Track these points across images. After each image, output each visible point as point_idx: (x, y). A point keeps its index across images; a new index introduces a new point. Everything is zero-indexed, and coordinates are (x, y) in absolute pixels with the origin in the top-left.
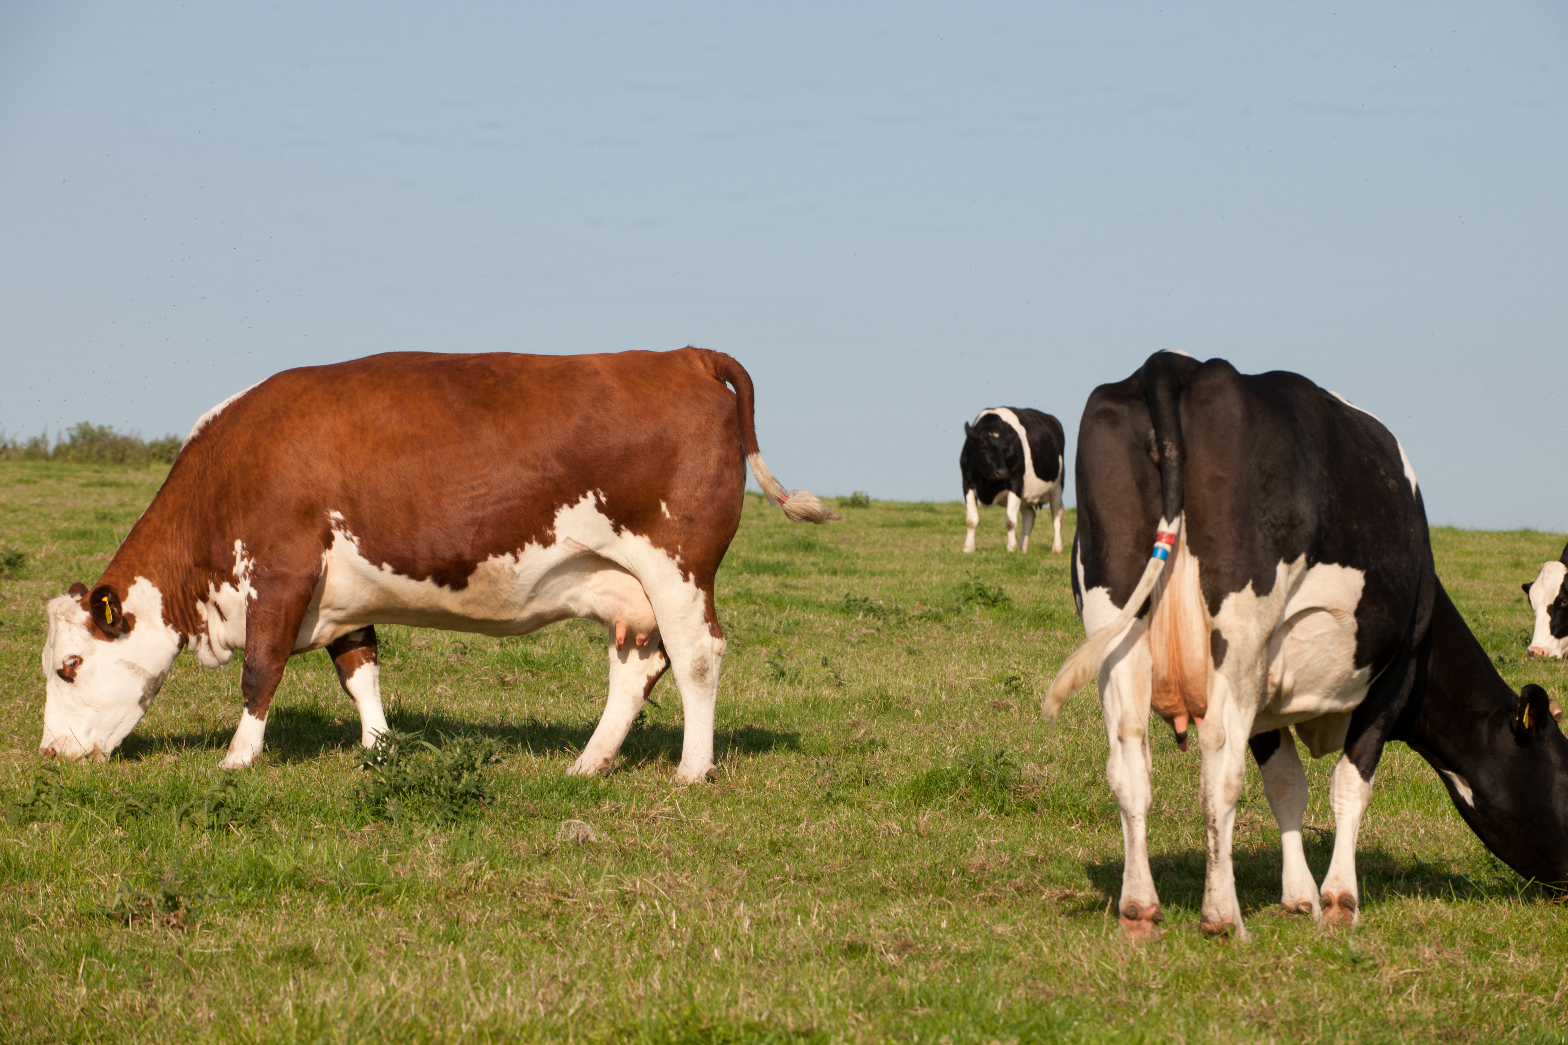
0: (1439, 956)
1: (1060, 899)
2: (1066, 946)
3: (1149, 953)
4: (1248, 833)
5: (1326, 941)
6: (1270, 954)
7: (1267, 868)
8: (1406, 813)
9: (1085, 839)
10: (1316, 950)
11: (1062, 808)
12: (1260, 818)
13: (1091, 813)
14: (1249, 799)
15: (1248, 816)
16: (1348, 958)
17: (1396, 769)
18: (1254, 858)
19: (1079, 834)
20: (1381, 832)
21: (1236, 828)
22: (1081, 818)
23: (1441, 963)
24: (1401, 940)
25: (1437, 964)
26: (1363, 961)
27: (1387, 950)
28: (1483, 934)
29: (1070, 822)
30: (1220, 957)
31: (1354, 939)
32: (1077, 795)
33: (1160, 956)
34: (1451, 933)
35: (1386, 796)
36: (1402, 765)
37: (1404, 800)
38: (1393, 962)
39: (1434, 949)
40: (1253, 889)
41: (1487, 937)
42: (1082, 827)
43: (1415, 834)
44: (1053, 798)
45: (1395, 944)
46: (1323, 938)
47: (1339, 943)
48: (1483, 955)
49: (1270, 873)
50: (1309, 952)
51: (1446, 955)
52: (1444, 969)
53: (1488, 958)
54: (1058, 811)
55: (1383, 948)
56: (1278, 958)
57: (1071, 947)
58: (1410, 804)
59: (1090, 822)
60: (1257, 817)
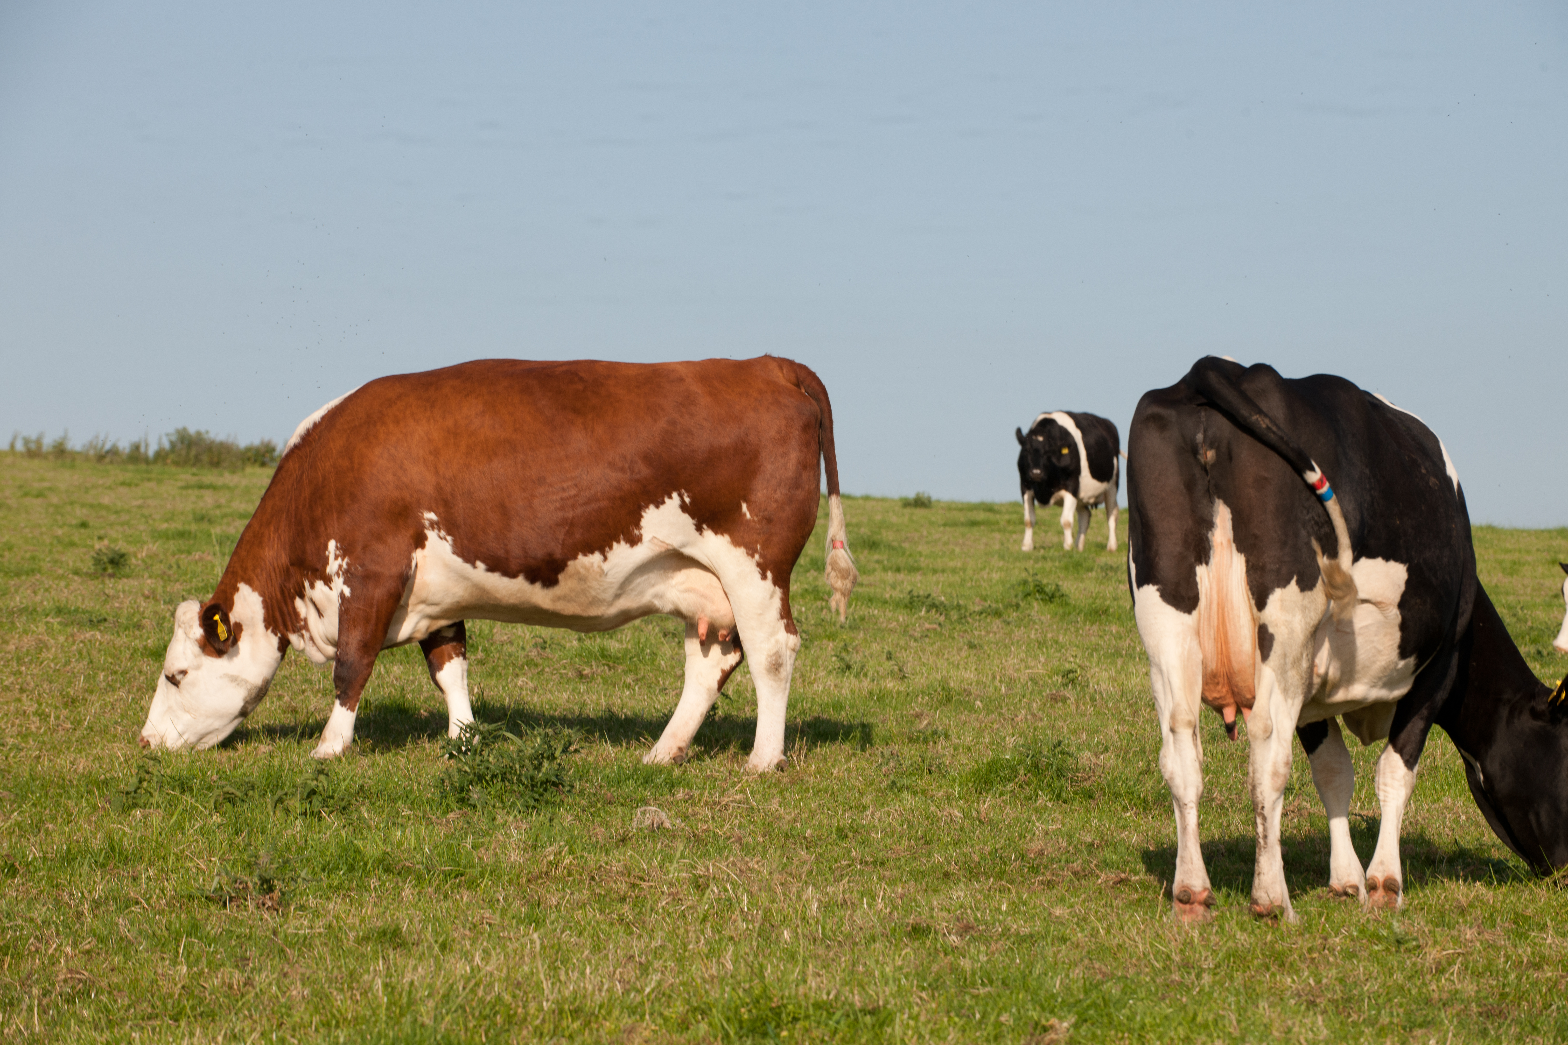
0: (1480, 937)
1: (1115, 883)
2: (1122, 928)
3: (1201, 934)
4: (1296, 820)
5: (1372, 922)
6: (1318, 935)
7: (1315, 853)
8: (1447, 800)
9: (1139, 825)
10: (1362, 931)
11: (1117, 795)
12: (1308, 805)
13: (1145, 801)
14: (1297, 787)
15: (1296, 803)
16: (1392, 939)
17: (1438, 757)
18: (1303, 843)
19: (1133, 821)
20: (1424, 819)
21: (1284, 815)
22: (1135, 805)
23: (1482, 944)
24: (1443, 922)
25: (1478, 944)
26: (1407, 942)
27: (1430, 932)
28: (1523, 915)
29: (1125, 809)
30: (1269, 938)
31: (1398, 921)
32: (1132, 783)
33: (1212, 938)
34: (1492, 915)
35: (1428, 784)
36: (1444, 755)
37: (1446, 787)
38: (1435, 942)
39: (1475, 930)
40: (1301, 873)
41: (1526, 919)
42: (1136, 814)
43: (1456, 820)
44: (1109, 786)
45: (1437, 926)
46: (1368, 921)
47: (1384, 924)
48: (1523, 936)
49: (1317, 858)
50: (1355, 934)
51: (1486, 936)
52: (1485, 949)
53: (1527, 938)
54: (1113, 798)
55: (1426, 930)
56: (1325, 939)
57: (1126, 929)
58: (1452, 792)
59: (1144, 809)
60: (1305, 803)
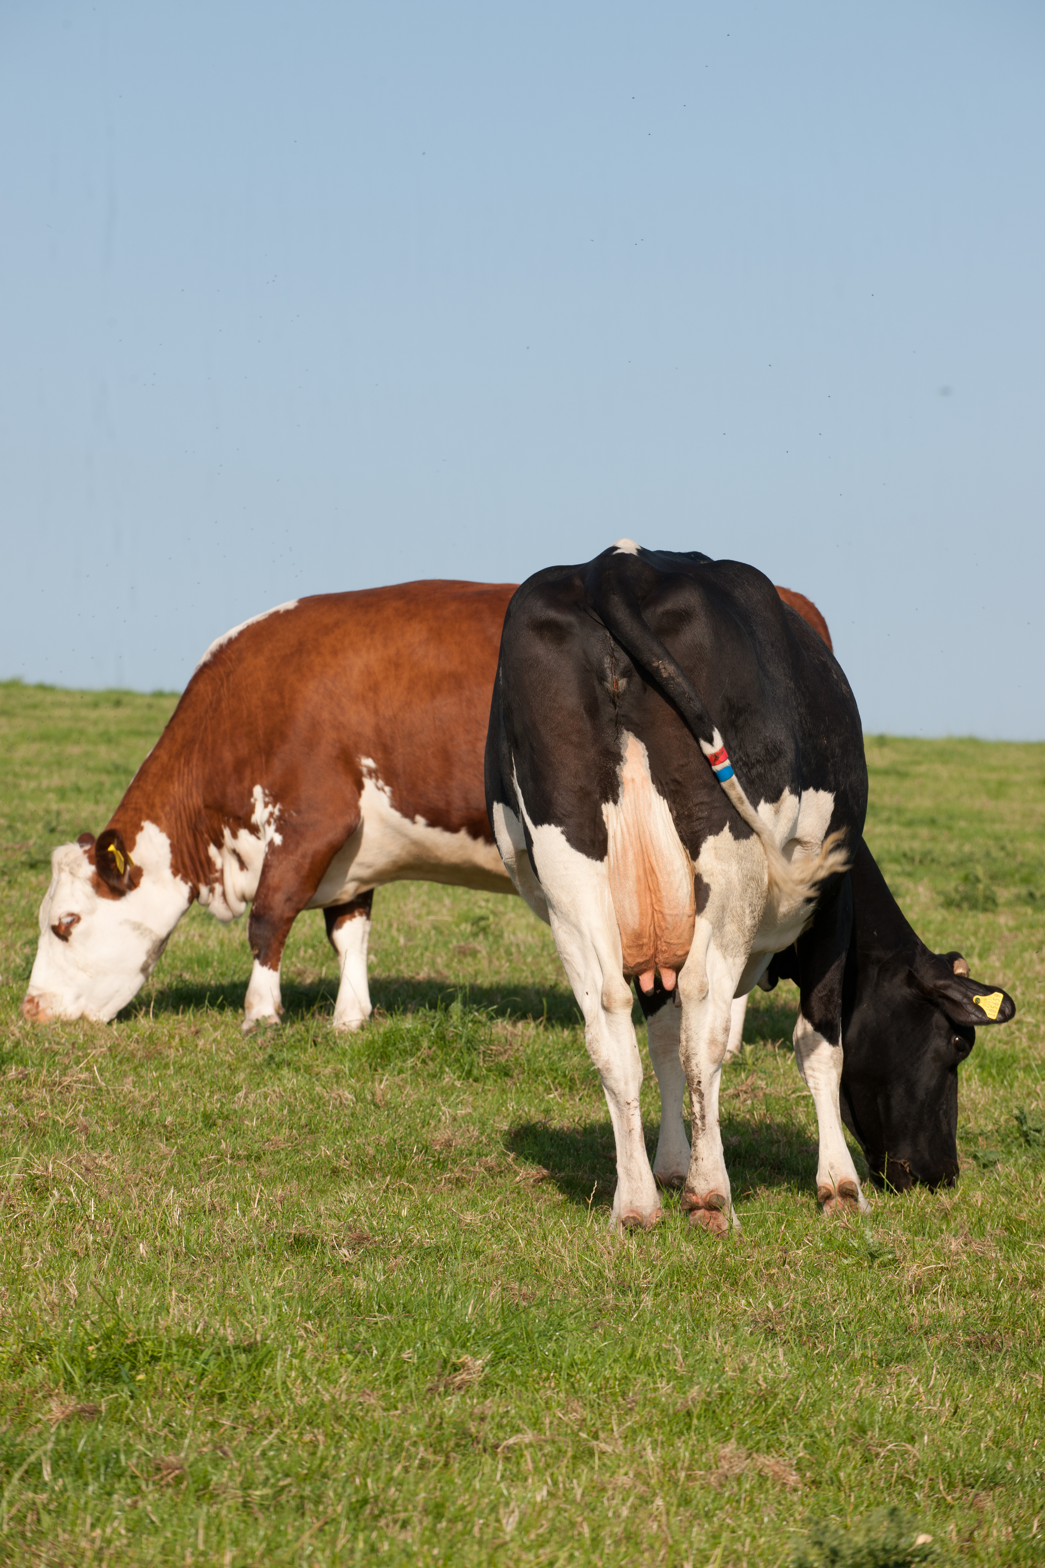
0: (967, 1248)
1: (537, 1181)
2: (545, 1238)
3: (639, 1246)
4: (749, 1102)
5: (840, 1230)
6: (776, 1246)
9: (564, 1109)
10: (829, 1241)
11: (539, 1073)
12: (762, 1084)
13: (572, 1080)
14: (750, 1062)
15: (749, 1082)
16: (864, 1251)
18: (757, 1131)
22: (560, 1084)
23: (969, 1256)
24: (924, 1228)
25: (965, 1257)
26: (882, 1254)
27: (909, 1241)
28: (1016, 1220)
29: (548, 1090)
30: (720, 1250)
31: (871, 1229)
32: (555, 1058)
33: (652, 1250)
34: (980, 1220)
38: (915, 1255)
39: (961, 1240)
41: (1021, 1224)
42: (562, 1095)
44: (528, 1061)
45: (916, 1234)
46: (835, 1227)
47: (854, 1232)
48: (1016, 1246)
50: (821, 1244)
51: (974, 1246)
52: (973, 1263)
53: (1021, 1249)
54: (533, 1076)
55: (904, 1239)
56: (786, 1251)
57: (549, 1239)
59: (571, 1089)
60: (759, 1082)
